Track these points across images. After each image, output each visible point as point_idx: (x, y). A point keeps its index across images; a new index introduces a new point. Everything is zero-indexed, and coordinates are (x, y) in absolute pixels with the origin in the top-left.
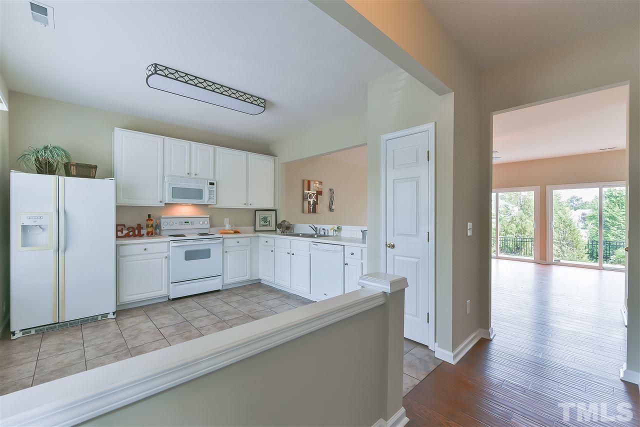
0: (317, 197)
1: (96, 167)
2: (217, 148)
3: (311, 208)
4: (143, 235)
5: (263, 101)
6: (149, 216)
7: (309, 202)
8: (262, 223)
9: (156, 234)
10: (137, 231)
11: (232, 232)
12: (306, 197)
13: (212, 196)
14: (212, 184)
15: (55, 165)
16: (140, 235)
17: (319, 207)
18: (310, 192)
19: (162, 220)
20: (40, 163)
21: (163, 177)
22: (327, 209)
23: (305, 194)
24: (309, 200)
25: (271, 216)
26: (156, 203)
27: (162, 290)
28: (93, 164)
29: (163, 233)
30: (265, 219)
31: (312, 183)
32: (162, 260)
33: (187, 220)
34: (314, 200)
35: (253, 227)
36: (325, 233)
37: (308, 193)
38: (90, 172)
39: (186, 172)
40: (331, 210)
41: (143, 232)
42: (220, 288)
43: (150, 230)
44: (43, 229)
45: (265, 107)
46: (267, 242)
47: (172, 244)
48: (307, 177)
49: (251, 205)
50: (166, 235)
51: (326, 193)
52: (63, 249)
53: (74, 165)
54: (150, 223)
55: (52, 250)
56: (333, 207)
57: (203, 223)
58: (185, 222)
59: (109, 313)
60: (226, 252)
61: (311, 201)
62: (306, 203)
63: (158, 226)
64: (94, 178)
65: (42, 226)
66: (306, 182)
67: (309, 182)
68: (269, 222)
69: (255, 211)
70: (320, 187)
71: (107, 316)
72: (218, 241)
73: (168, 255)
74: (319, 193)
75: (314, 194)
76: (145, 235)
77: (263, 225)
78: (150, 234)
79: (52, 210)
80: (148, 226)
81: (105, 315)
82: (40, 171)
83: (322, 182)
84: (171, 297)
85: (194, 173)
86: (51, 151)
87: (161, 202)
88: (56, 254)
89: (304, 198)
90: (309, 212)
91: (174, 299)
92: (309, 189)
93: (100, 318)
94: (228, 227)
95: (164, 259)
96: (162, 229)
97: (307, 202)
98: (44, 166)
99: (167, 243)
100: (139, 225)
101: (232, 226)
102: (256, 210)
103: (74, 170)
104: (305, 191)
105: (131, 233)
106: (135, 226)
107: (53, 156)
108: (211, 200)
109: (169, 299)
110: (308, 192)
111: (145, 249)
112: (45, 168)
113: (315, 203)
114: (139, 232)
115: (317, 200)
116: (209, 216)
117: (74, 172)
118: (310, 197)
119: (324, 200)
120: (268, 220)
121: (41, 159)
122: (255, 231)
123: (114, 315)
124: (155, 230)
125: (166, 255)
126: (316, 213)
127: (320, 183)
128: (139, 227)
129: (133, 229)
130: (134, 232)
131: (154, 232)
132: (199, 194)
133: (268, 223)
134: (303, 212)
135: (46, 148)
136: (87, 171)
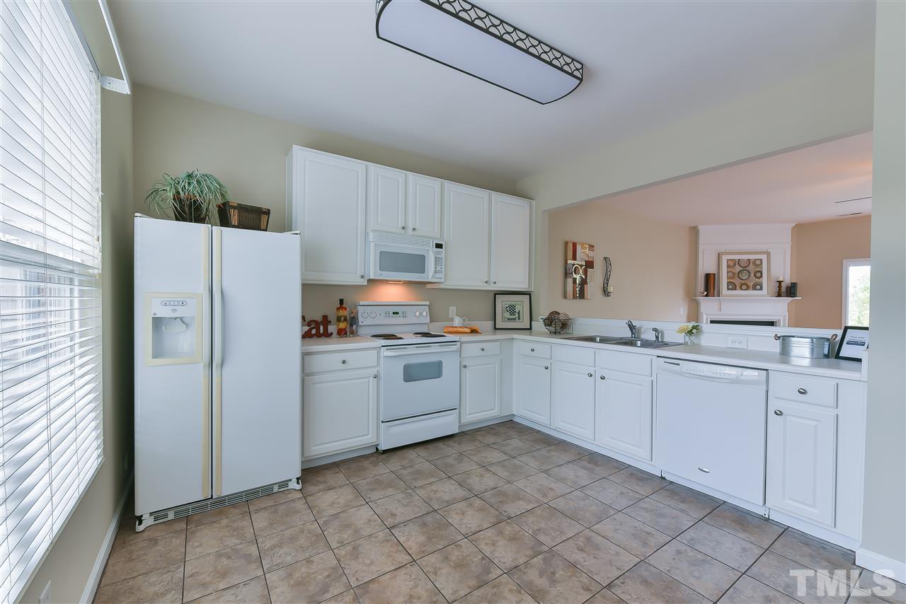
0: (585, 273)
1: (268, 212)
2: (447, 183)
3: (578, 289)
4: (332, 334)
5: (579, 66)
6: (341, 301)
7: (575, 280)
8: (507, 315)
9: (352, 333)
10: (322, 328)
11: (468, 330)
12: (571, 272)
13: (438, 268)
14: (439, 246)
15: (204, 206)
16: (327, 335)
17: (589, 288)
18: (576, 262)
19: (360, 309)
20: (181, 201)
21: (366, 234)
22: (599, 292)
23: (568, 267)
24: (575, 276)
25: (522, 304)
26: (354, 279)
27: (368, 435)
28: (264, 206)
29: (362, 331)
30: (512, 309)
31: (579, 247)
32: (369, 381)
33: (396, 308)
34: (581, 277)
35: (491, 323)
36: (657, 337)
37: (574, 265)
38: (260, 220)
39: (400, 226)
40: (606, 293)
41: (332, 328)
42: (456, 431)
43: (342, 325)
44: (187, 325)
45: (581, 80)
46: (533, 350)
47: (386, 353)
48: (573, 238)
49: (495, 283)
50: (368, 335)
51: (598, 264)
52: (220, 364)
53: (234, 208)
54: (342, 313)
55: (202, 364)
56: (611, 289)
57: (421, 314)
58: (394, 313)
59: (291, 480)
60: (465, 367)
61: (578, 277)
62: (570, 281)
63: (353, 321)
64: (266, 230)
65: (183, 319)
66: (570, 246)
67: (575, 245)
68: (519, 313)
69: (495, 294)
70: (591, 254)
71: (287, 485)
72: (454, 348)
73: (378, 371)
74: (590, 264)
75: (581, 266)
76: (335, 334)
77: (508, 319)
78: (342, 333)
79: (203, 290)
80: (339, 320)
81: (284, 484)
82: (180, 217)
83: (593, 246)
84: (383, 447)
85: (410, 227)
86: (198, 182)
87: (362, 277)
88: (208, 372)
89: (567, 274)
90: (574, 297)
91: (385, 452)
92: (574, 258)
93: (276, 489)
94: (457, 322)
95: (371, 379)
96: (360, 324)
97: (572, 280)
98: (187, 210)
99: (376, 351)
100: (325, 317)
101: (464, 320)
102: (497, 293)
103: (234, 217)
104: (569, 262)
105: (314, 331)
106: (319, 319)
107: (202, 192)
108: (438, 275)
109: (377, 449)
110: (573, 262)
111: (344, 362)
112: (189, 211)
113: (584, 282)
114: (326, 329)
115: (586, 277)
116: (428, 303)
117: (235, 220)
118: (576, 271)
119: (596, 277)
120: (517, 311)
121: (182, 195)
122: (495, 329)
123: (298, 483)
124: (351, 326)
125: (374, 371)
126: (584, 298)
127: (591, 247)
128: (326, 321)
129: (317, 324)
130: (318, 330)
131: (348, 330)
132: (418, 263)
133: (517, 314)
134: (565, 296)
135: (190, 176)
136: (254, 218)
